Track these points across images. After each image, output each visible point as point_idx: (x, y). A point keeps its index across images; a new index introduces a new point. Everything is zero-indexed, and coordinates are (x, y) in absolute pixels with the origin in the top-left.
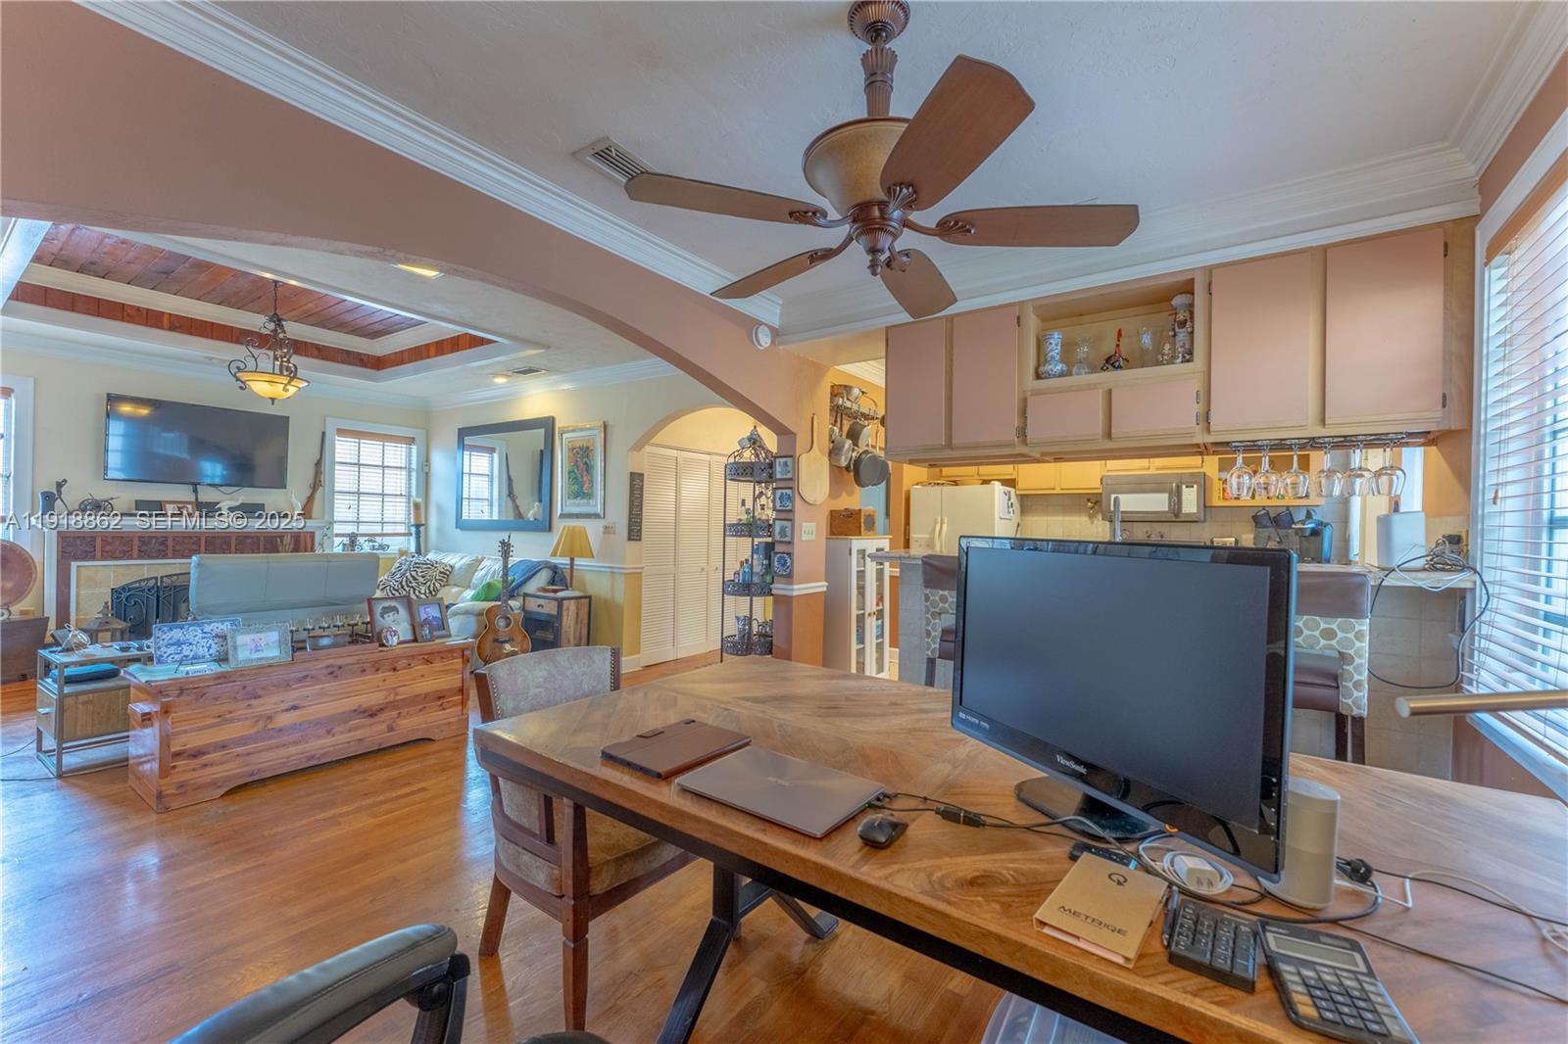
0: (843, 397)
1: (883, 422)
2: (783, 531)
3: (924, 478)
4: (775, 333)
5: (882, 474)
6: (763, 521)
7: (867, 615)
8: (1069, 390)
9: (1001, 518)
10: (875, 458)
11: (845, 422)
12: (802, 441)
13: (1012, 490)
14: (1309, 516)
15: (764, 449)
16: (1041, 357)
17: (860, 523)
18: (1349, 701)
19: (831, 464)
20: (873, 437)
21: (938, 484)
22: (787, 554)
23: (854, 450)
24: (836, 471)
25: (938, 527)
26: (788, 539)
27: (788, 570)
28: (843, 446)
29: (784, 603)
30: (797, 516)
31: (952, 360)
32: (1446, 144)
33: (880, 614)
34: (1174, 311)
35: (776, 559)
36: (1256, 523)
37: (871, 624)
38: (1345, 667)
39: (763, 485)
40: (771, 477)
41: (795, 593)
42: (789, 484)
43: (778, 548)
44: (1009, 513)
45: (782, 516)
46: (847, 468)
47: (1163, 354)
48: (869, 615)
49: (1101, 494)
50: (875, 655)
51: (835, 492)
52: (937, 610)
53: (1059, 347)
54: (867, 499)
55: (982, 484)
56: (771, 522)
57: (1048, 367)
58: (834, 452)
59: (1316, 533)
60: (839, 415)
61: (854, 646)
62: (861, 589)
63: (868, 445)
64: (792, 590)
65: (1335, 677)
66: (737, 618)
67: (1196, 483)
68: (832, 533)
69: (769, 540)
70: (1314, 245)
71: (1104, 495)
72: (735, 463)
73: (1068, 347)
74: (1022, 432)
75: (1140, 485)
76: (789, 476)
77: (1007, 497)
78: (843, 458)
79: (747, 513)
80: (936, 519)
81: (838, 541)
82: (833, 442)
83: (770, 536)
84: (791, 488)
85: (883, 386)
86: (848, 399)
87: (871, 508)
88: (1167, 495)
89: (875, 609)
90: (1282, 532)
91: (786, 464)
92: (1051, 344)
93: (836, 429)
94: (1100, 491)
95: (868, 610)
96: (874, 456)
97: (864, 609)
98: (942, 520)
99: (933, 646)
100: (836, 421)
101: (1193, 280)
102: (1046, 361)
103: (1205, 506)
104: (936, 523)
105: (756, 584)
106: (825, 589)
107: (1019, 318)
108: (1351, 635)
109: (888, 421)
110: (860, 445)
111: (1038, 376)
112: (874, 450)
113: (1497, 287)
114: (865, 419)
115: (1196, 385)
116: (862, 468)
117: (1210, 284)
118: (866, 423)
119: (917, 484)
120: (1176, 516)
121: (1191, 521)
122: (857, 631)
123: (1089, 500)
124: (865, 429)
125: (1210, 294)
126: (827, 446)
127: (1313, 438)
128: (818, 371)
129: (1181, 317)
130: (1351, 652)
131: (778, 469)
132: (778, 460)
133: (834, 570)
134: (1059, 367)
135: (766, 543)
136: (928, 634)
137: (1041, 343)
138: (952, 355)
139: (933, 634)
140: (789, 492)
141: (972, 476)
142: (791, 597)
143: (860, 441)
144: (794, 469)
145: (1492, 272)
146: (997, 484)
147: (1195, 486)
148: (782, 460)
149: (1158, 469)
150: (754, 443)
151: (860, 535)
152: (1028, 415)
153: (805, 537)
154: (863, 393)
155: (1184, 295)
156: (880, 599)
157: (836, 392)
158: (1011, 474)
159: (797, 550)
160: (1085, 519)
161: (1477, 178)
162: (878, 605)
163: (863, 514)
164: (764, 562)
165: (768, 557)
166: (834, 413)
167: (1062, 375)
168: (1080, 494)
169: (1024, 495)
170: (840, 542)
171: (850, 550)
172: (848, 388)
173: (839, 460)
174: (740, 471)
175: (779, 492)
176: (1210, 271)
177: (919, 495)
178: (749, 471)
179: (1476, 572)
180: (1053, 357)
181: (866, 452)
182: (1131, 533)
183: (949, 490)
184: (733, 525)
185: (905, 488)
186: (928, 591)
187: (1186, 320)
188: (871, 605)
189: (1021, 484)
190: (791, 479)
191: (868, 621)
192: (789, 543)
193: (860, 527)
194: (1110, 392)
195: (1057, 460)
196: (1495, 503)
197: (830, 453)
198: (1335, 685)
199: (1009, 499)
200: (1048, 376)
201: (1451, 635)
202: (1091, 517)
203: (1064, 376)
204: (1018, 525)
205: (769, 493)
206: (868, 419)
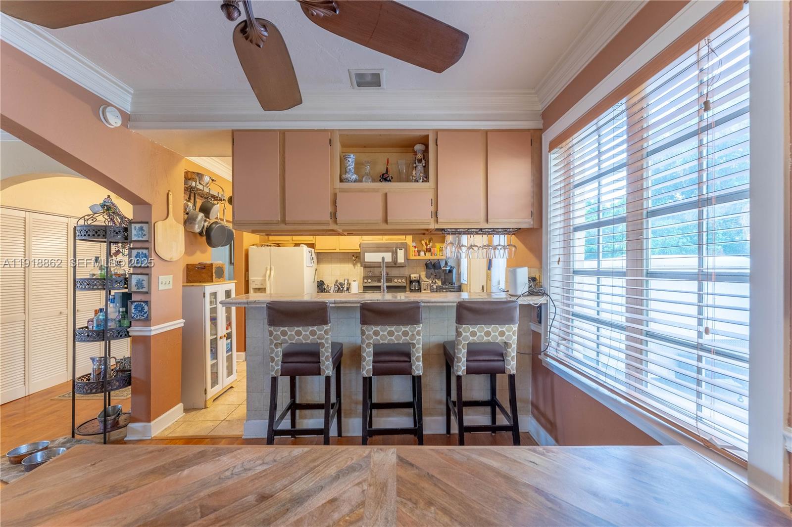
0: (196, 182)
1: (230, 200)
2: (139, 284)
3: (258, 242)
4: (126, 118)
5: (227, 238)
6: (119, 275)
7: (219, 338)
8: (361, 191)
9: (307, 266)
10: (223, 228)
11: (197, 200)
12: (157, 211)
13: (313, 250)
14: (446, 263)
15: (118, 215)
16: (343, 170)
17: (212, 274)
18: (509, 367)
19: (185, 230)
20: (222, 213)
21: (268, 245)
22: (144, 302)
23: (205, 221)
24: (191, 236)
25: (268, 272)
26: (144, 290)
27: (146, 315)
28: (197, 217)
29: (141, 343)
30: (154, 271)
31: (284, 162)
32: (533, 91)
33: (229, 336)
34: (415, 153)
35: (133, 307)
36: (427, 267)
37: (222, 345)
38: (508, 350)
39: (120, 245)
40: (126, 238)
41: (153, 333)
42: (146, 245)
43: (135, 298)
44: (312, 263)
45: (139, 271)
46: (201, 234)
47: (413, 176)
48: (221, 338)
49: (360, 252)
50: (225, 364)
51: (189, 251)
52: (279, 342)
53: (354, 164)
54: (217, 256)
55: (295, 246)
56: (127, 276)
57: (348, 176)
58: (189, 221)
59: (450, 271)
60: (192, 195)
61: (209, 362)
62: (214, 320)
63: (217, 218)
64: (151, 331)
65: (502, 355)
66: (93, 359)
67: (403, 248)
68: (188, 281)
69: (126, 290)
70: (482, 128)
71: (361, 253)
72: (84, 226)
73: (359, 166)
74: (334, 216)
75: (378, 248)
76: (144, 238)
77: (310, 254)
78: (197, 226)
79: (101, 268)
80: (267, 268)
81: (193, 288)
82: (187, 214)
83: (126, 288)
84: (148, 248)
85: (230, 179)
86: (200, 183)
87: (221, 262)
88: (391, 253)
89: (225, 332)
90: (436, 271)
91: (141, 229)
92: (349, 161)
93: (190, 205)
94: (360, 251)
95: (220, 334)
96: (223, 226)
97: (216, 334)
98: (270, 268)
99: (276, 368)
100: (190, 198)
101: (428, 135)
102: (346, 172)
103: (407, 259)
104: (267, 270)
105: (111, 330)
106: (182, 325)
107: (330, 140)
108: (511, 333)
109: (235, 200)
110: (210, 218)
111: (341, 181)
112: (221, 222)
113: (553, 163)
114: (215, 200)
115: (431, 195)
116: (213, 234)
117: (437, 140)
118: (215, 202)
119: (253, 245)
120: (395, 264)
121: (402, 266)
122: (211, 350)
123: (353, 256)
124: (215, 207)
125: (437, 145)
126: (182, 216)
127: (481, 229)
128: (172, 158)
129: (419, 156)
130: (511, 342)
131: (134, 232)
132: (133, 226)
133: (190, 310)
134: (354, 177)
135: (123, 293)
136: (273, 360)
137: (343, 160)
138: (284, 158)
139: (276, 359)
140: (145, 251)
141: (289, 241)
142: (150, 337)
143: (211, 215)
144: (150, 233)
145: (552, 155)
146: (305, 247)
147: (403, 249)
148: (138, 226)
149: (386, 240)
150: (108, 210)
151: (212, 282)
152: (338, 205)
153: (162, 287)
154: (213, 180)
155: (420, 145)
156: (229, 325)
157: (190, 177)
158: (312, 241)
159: (154, 298)
160: (351, 266)
161: (541, 112)
162: (227, 329)
163: (214, 267)
164: (121, 310)
165: (125, 304)
166: (188, 193)
167: (355, 181)
168: (348, 252)
169: (319, 253)
170: (196, 288)
171: (204, 293)
172: (200, 176)
173: (193, 227)
174: (93, 233)
175: (134, 252)
176: (437, 132)
177: (254, 252)
178: (102, 233)
179: (548, 295)
180: (350, 170)
181: (216, 223)
182: (373, 272)
183: (275, 249)
184: (84, 280)
185: (245, 247)
186: (272, 328)
187: (421, 159)
188: (222, 330)
189: (317, 247)
190: (147, 241)
191: (220, 342)
192: (147, 293)
193: (212, 275)
194: (386, 195)
195: (349, 234)
196: (558, 264)
197: (185, 222)
198: (502, 359)
199: (312, 255)
200: (347, 180)
201: (530, 323)
202: (354, 265)
203: (357, 182)
204: (316, 270)
205: (126, 252)
206: (217, 200)
